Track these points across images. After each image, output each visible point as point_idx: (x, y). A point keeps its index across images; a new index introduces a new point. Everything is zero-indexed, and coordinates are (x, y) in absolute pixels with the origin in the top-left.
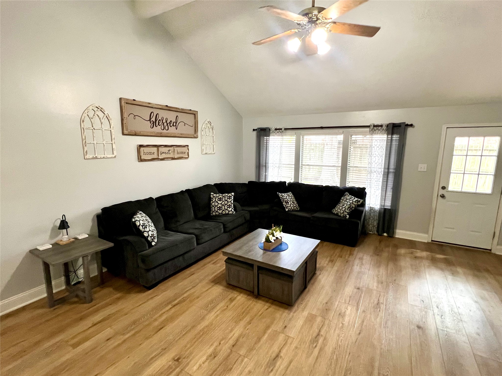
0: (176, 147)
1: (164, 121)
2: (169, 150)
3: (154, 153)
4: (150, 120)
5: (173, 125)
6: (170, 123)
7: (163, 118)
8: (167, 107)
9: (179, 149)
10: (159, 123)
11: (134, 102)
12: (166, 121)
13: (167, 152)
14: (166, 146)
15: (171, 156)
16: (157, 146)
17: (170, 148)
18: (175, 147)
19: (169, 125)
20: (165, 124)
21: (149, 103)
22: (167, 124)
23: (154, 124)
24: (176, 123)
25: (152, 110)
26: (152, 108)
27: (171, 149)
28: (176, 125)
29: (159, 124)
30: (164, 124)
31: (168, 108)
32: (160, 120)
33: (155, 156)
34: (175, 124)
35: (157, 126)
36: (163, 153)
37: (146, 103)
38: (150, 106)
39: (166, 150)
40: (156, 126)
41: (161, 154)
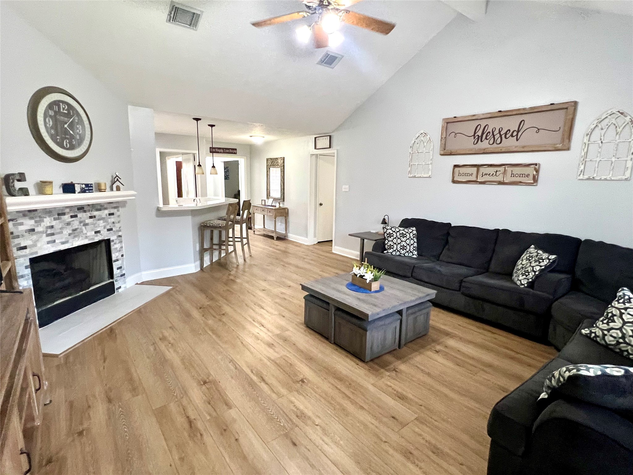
0: (508, 167)
1: (496, 132)
2: (497, 171)
3: (471, 175)
4: (474, 135)
5: (512, 136)
6: (506, 134)
7: (494, 129)
8: (501, 112)
9: (517, 170)
10: (487, 136)
11: (456, 120)
12: (500, 132)
13: (493, 174)
14: (491, 165)
15: (500, 178)
16: (478, 166)
17: (498, 169)
18: (506, 166)
19: (503, 136)
20: (497, 136)
21: (474, 115)
22: (501, 136)
23: (480, 139)
24: (518, 131)
25: (478, 122)
26: (477, 119)
27: (502, 169)
28: (517, 135)
29: (486, 139)
30: (495, 136)
31: (502, 114)
32: (489, 132)
33: (473, 178)
34: (515, 134)
35: (483, 140)
36: (486, 174)
37: (468, 116)
38: (474, 118)
39: (492, 170)
40: (481, 141)
41: (482, 176)
